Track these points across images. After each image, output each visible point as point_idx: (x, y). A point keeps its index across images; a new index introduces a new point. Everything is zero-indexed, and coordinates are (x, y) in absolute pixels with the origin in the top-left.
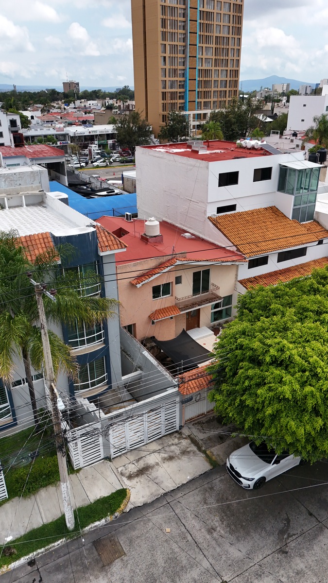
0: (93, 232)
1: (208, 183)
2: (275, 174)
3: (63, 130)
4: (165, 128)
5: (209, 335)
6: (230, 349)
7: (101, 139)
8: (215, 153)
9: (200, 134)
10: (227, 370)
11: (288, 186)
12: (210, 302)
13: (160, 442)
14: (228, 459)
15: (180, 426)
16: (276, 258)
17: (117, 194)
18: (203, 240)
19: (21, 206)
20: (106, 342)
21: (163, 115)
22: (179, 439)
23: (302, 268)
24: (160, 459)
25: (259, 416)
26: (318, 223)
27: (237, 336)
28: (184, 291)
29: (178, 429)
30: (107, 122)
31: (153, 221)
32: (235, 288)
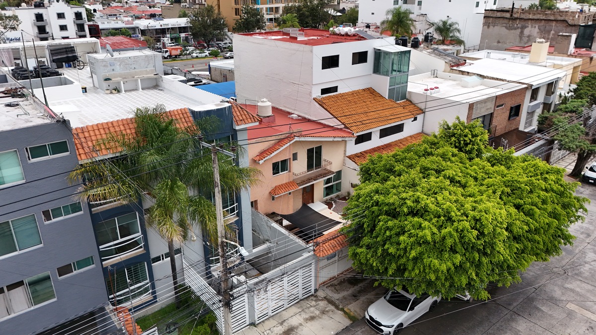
0: (229, 106)
1: (312, 66)
2: (370, 57)
3: (132, 24)
4: (240, 21)
5: (324, 209)
6: (366, 207)
7: (173, 32)
8: (312, 39)
9: (276, 27)
10: (365, 226)
11: (382, 69)
12: (324, 177)
13: (298, 305)
14: (366, 313)
15: (315, 290)
16: (378, 134)
17: (205, 84)
18: (309, 121)
19: (136, 90)
20: (239, 215)
21: (236, 9)
22: (316, 301)
23: (401, 143)
24: (302, 320)
25: (403, 260)
26: (411, 102)
27: (372, 195)
28: (300, 167)
29: (313, 291)
30: (178, 15)
31: (265, 102)
32: (344, 164)
